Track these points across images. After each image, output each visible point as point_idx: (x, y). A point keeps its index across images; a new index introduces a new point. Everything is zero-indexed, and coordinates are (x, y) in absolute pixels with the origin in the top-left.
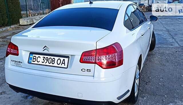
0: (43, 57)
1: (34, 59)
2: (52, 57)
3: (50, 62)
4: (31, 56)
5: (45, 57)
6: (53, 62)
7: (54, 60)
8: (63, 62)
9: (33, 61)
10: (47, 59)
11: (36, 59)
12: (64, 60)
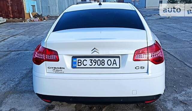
0: (90, 60)
1: (78, 63)
2: (101, 59)
3: (99, 64)
4: (74, 61)
5: (92, 60)
6: (103, 64)
7: (103, 61)
8: (115, 63)
9: (78, 65)
10: (95, 61)
11: (82, 62)
12: (115, 60)
